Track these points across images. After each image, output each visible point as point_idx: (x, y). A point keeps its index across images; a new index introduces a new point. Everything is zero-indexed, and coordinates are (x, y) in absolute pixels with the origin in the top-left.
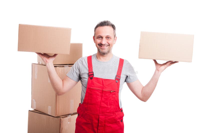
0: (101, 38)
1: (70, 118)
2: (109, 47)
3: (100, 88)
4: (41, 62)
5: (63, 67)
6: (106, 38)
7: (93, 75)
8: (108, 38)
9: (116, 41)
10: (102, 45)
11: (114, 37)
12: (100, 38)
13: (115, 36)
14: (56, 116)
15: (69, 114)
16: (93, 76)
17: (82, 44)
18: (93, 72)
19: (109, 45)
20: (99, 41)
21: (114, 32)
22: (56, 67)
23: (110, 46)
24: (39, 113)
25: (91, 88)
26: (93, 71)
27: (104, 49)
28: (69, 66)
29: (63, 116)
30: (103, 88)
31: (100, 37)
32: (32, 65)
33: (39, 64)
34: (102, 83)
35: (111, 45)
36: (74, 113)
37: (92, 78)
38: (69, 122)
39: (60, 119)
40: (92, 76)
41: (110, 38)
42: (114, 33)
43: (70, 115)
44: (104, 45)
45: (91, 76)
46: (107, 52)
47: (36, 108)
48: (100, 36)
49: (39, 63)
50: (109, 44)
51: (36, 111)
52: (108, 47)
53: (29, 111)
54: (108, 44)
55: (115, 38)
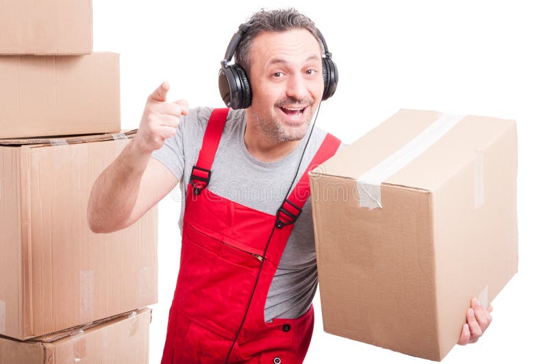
1: (83, 341)
5: (48, 144)
15: (77, 328)
17: (118, 55)
22: (20, 145)
28: (70, 143)
29: (53, 334)
36: (94, 323)
38: (77, 357)
39: (45, 349)
43: (81, 331)
50: (313, 97)
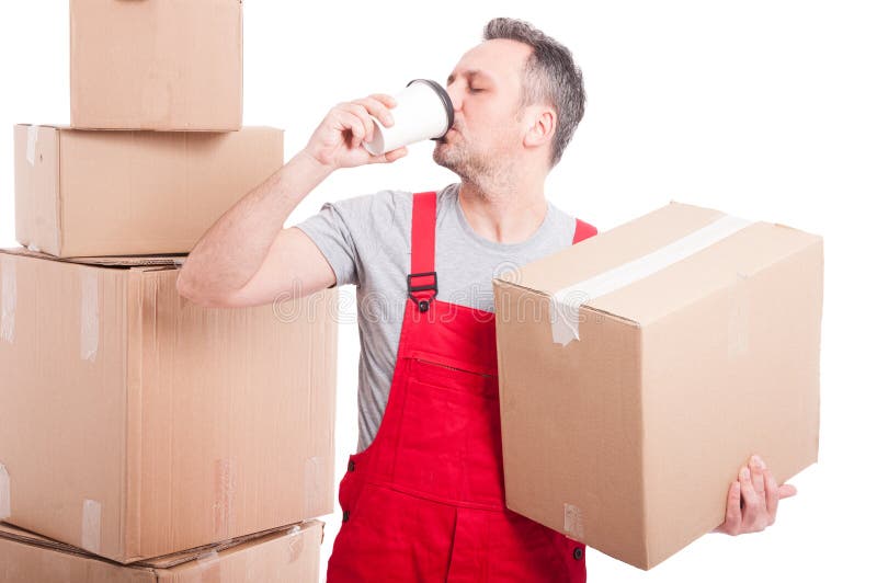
1: (216, 568)
4: (37, 241)
5: (171, 266)
7: (434, 288)
14: (134, 560)
15: (208, 547)
16: (433, 297)
18: (435, 274)
22: (128, 267)
24: (30, 543)
25: (421, 357)
26: (436, 270)
29: (171, 555)
33: (25, 253)
36: (235, 540)
37: (428, 304)
39: (157, 579)
40: (426, 296)
45: (420, 297)
47: (12, 511)
49: (26, 246)
51: (11, 530)
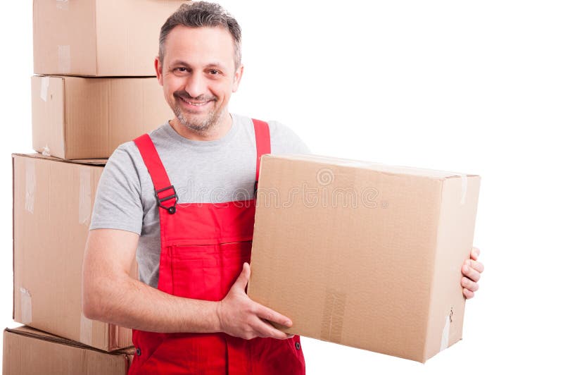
0: (185, 72)
2: (215, 106)
3: (210, 238)
4: (46, 149)
6: (206, 71)
7: (174, 195)
8: (214, 72)
9: (239, 82)
10: (190, 97)
11: (236, 68)
12: (182, 69)
13: (237, 64)
16: (175, 202)
19: (215, 98)
20: (178, 82)
21: (236, 50)
23: (219, 103)
27: (196, 113)
30: (221, 237)
31: (182, 66)
32: (13, 159)
33: (39, 155)
34: (211, 221)
35: (222, 98)
37: (173, 208)
39: (129, 361)
40: (172, 203)
41: (221, 73)
42: (235, 53)
44: (197, 98)
45: (167, 204)
46: (205, 122)
47: (31, 318)
48: (183, 63)
49: (40, 153)
50: (214, 94)
51: (31, 331)
52: (211, 104)
53: (7, 330)
54: (211, 95)
55: (239, 71)
